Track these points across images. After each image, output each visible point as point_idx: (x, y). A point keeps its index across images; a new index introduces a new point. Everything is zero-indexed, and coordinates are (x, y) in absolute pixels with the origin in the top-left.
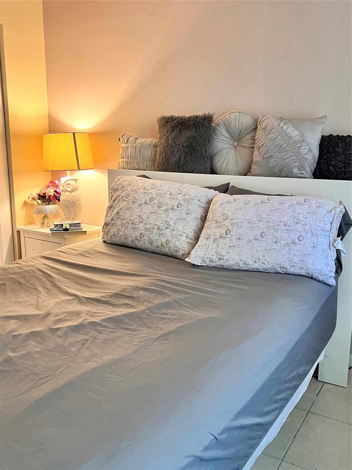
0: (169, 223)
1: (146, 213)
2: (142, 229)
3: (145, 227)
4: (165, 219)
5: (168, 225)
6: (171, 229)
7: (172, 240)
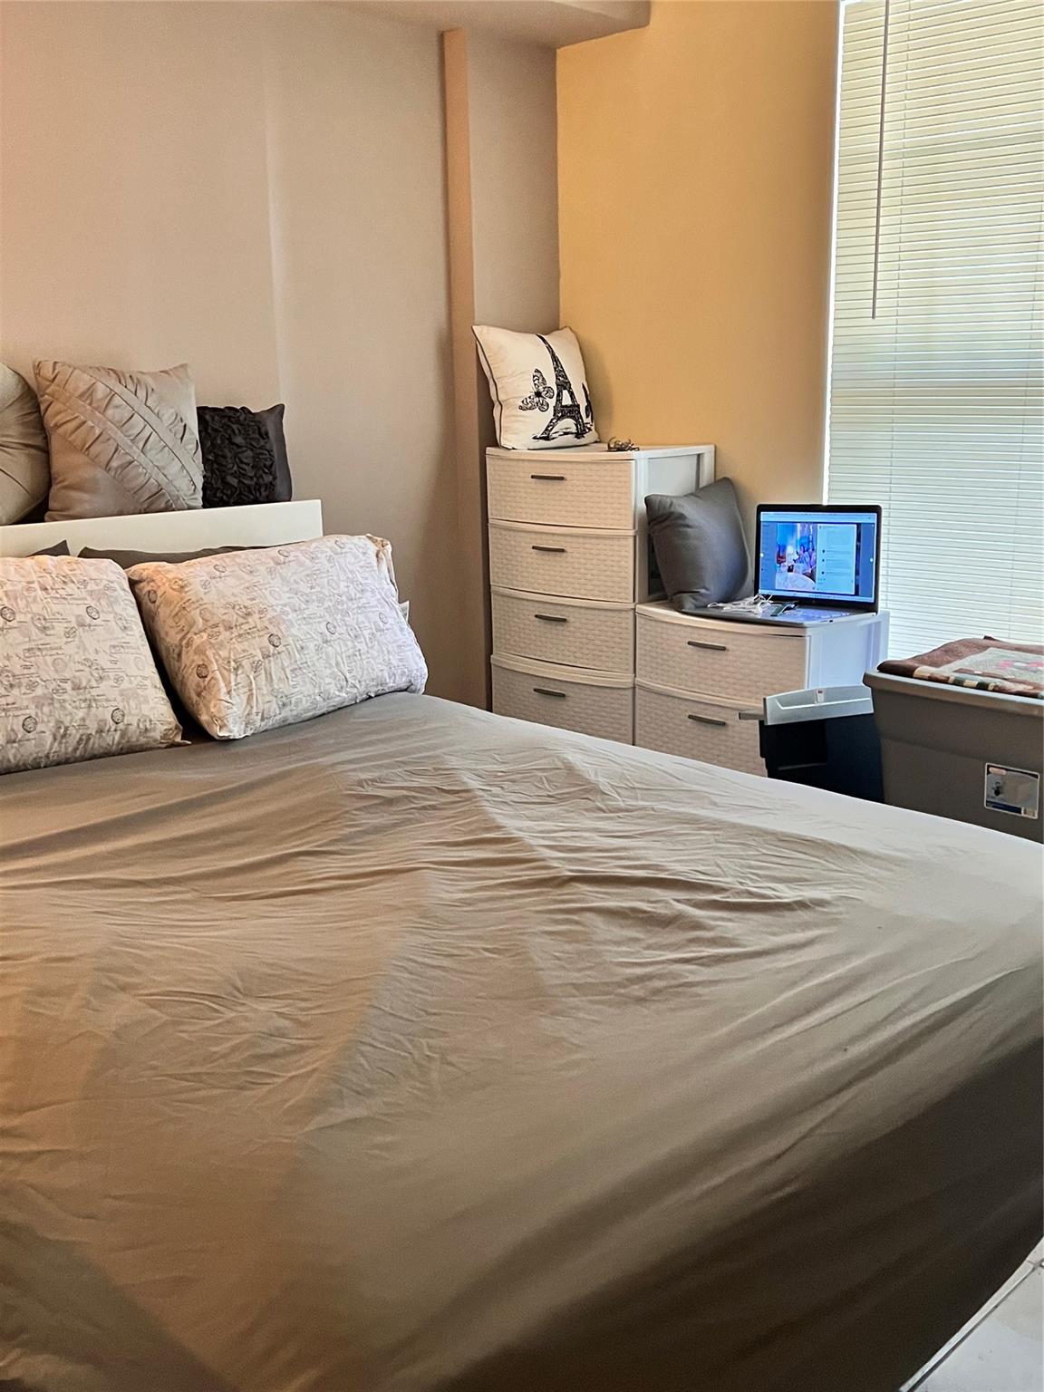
0: (97, 664)
1: (14, 656)
2: (25, 703)
3: (31, 695)
4: (84, 657)
5: (101, 672)
6: (112, 678)
7: (129, 705)
